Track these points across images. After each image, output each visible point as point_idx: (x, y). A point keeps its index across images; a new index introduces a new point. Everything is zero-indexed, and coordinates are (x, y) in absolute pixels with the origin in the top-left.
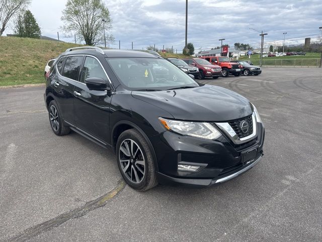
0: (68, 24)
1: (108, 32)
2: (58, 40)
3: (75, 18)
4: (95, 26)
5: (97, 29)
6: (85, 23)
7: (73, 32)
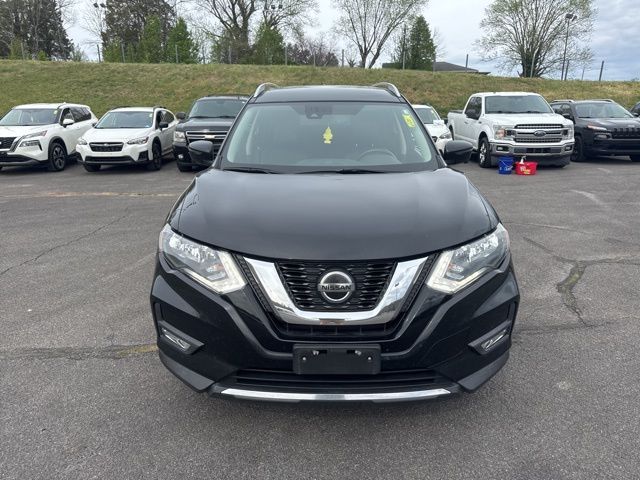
0: (493, 32)
1: (579, 43)
2: (466, 69)
3: (508, 19)
4: (550, 30)
5: (553, 37)
6: (530, 27)
7: (500, 49)
